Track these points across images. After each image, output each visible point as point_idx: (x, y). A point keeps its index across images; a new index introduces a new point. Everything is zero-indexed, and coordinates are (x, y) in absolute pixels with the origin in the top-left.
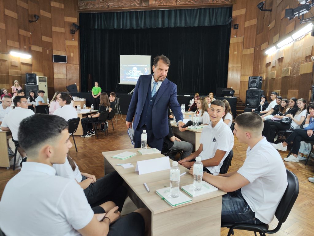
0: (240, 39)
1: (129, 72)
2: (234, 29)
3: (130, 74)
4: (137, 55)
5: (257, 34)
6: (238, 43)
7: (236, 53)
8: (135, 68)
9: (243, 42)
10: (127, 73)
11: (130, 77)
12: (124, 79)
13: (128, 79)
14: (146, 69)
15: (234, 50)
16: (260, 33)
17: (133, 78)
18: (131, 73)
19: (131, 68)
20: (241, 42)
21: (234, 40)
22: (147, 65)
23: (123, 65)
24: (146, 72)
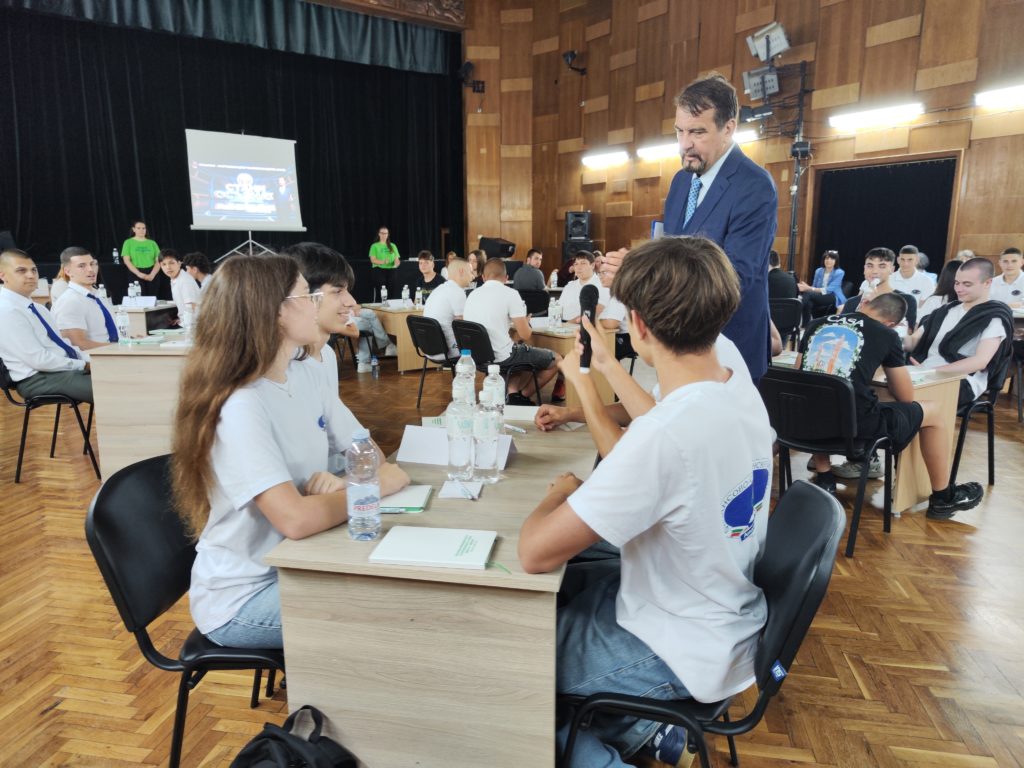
0: (493, 119)
1: (224, 189)
2: (474, 91)
3: (228, 197)
4: (246, 133)
5: (535, 114)
6: (487, 127)
7: (483, 151)
8: (245, 179)
9: (499, 128)
10: (218, 193)
11: (229, 207)
12: (207, 213)
13: (222, 212)
14: (282, 181)
15: (479, 146)
16: (546, 113)
17: (239, 207)
18: (230, 191)
19: (232, 176)
20: (496, 127)
21: (476, 120)
22: (284, 170)
23: (201, 165)
24: (283, 190)
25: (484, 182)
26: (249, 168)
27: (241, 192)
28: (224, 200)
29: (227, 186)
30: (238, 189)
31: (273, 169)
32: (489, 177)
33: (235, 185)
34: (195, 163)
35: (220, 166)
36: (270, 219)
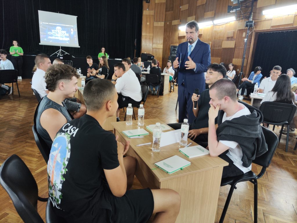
0: (152, 12)
1: (52, 32)
2: (146, 2)
3: (53, 34)
4: (59, 13)
5: (166, 11)
6: (150, 15)
7: (148, 24)
8: (59, 28)
9: (154, 16)
10: (49, 33)
11: (53, 38)
12: (45, 39)
13: (51, 39)
14: (72, 30)
15: (147, 22)
16: (169, 11)
17: (57, 38)
18: (53, 32)
19: (54, 27)
20: (153, 15)
21: (146, 12)
22: (73, 26)
23: (43, 23)
24: (72, 33)
25: (148, 35)
26: (60, 25)
27: (57, 33)
28: (52, 35)
29: (53, 31)
30: (56, 32)
31: (69, 26)
32: (149, 33)
33: (55, 30)
34: (41, 22)
35: (50, 24)
36: (67, 42)
